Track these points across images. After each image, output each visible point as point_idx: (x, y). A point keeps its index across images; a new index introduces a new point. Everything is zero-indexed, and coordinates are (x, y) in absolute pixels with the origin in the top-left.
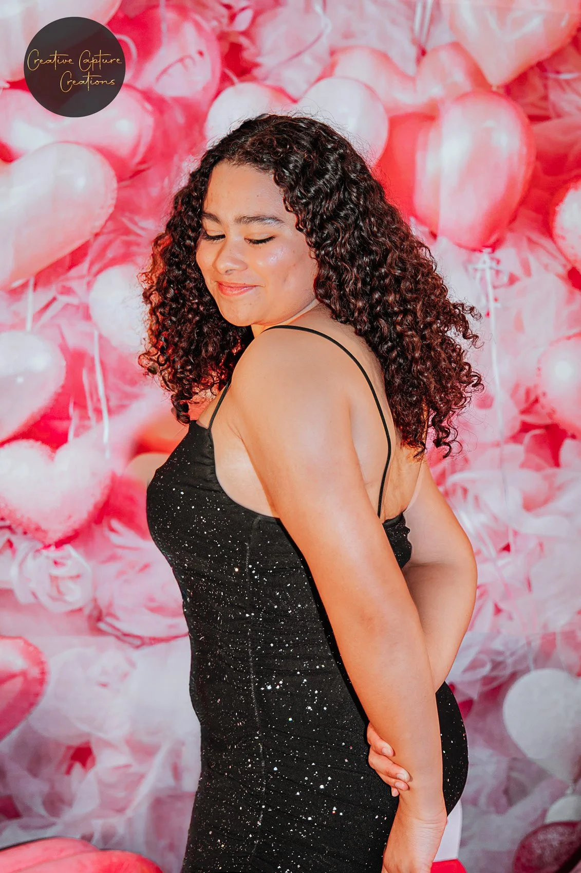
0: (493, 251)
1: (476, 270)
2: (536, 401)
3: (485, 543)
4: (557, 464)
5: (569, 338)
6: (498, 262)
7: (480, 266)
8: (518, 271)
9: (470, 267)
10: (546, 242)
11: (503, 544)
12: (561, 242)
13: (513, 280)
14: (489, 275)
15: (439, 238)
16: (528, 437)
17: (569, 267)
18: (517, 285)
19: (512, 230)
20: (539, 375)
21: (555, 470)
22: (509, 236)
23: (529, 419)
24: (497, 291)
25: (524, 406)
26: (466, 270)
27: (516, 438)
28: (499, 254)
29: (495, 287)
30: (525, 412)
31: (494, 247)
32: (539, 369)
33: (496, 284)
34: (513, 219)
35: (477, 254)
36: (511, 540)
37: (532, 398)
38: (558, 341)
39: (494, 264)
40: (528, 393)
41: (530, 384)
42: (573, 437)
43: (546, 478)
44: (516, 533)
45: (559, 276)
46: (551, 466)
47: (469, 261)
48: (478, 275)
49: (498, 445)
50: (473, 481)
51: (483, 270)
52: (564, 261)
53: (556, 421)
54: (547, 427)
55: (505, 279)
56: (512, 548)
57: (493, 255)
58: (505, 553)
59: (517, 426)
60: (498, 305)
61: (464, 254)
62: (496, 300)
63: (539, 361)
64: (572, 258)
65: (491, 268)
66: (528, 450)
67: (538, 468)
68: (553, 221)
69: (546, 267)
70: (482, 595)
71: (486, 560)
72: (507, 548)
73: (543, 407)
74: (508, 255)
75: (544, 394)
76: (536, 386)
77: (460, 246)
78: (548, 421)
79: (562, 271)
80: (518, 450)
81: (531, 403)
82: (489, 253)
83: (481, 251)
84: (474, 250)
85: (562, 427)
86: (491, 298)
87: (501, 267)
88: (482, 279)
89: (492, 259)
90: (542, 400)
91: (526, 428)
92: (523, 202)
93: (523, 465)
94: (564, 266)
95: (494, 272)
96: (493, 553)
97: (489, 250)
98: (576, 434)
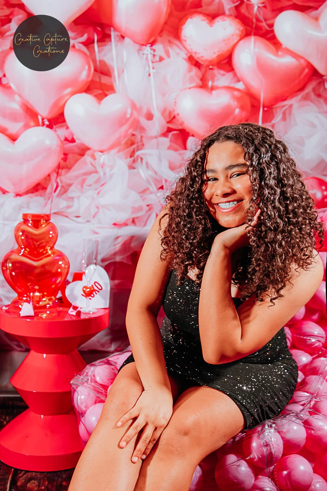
0: (152, 46)
1: (143, 54)
2: (174, 117)
3: (151, 185)
4: (185, 148)
5: (190, 88)
6: (154, 51)
7: (145, 52)
8: (164, 55)
9: (141, 53)
10: (177, 42)
11: (160, 186)
12: (184, 42)
13: (161, 59)
14: (150, 57)
15: (126, 38)
16: (170, 135)
17: (189, 55)
18: (163, 62)
19: (160, 36)
20: (175, 105)
21: (184, 151)
22: (159, 39)
23: (171, 126)
24: (154, 64)
25: (168, 120)
26: (139, 53)
27: (165, 135)
28: (154, 47)
29: (153, 62)
30: (168, 122)
31: (152, 44)
32: (175, 102)
33: (153, 61)
34: (161, 31)
35: (144, 47)
36: (164, 184)
37: (172, 116)
38: (185, 89)
39: (152, 52)
40: (170, 113)
41: (171, 109)
42: (193, 136)
43: (180, 154)
44: (166, 181)
45: (184, 59)
46: (183, 149)
47: (140, 50)
48: (145, 56)
49: (156, 137)
50: (144, 154)
51: (147, 54)
52: (186, 52)
53: (185, 128)
54: (180, 130)
55: (157, 59)
56: (164, 187)
57: (151, 47)
58: (161, 190)
59: (165, 130)
60: (154, 71)
61: (137, 47)
62: (153, 68)
63: (175, 99)
64: (190, 51)
65: (151, 53)
66: (171, 141)
67: (176, 150)
68: (181, 32)
69: (177, 54)
70: (150, 209)
71: (151, 193)
72: (162, 188)
73: (178, 121)
74: (159, 48)
75: (178, 114)
76: (174, 110)
77: (136, 42)
78: (180, 127)
79: (186, 57)
80: (166, 141)
81: (172, 118)
82: (150, 46)
83: (146, 46)
84: (143, 45)
85: (187, 131)
86: (151, 68)
87: (155, 53)
88: (147, 58)
89: (151, 49)
90: (177, 117)
91: (169, 130)
92: (166, 23)
93: (169, 148)
94: (187, 54)
95: (152, 55)
96: (155, 189)
97: (150, 45)
98: (194, 134)
